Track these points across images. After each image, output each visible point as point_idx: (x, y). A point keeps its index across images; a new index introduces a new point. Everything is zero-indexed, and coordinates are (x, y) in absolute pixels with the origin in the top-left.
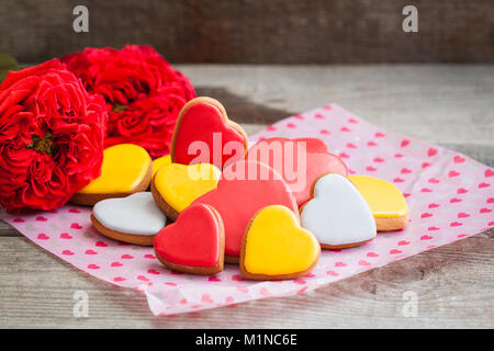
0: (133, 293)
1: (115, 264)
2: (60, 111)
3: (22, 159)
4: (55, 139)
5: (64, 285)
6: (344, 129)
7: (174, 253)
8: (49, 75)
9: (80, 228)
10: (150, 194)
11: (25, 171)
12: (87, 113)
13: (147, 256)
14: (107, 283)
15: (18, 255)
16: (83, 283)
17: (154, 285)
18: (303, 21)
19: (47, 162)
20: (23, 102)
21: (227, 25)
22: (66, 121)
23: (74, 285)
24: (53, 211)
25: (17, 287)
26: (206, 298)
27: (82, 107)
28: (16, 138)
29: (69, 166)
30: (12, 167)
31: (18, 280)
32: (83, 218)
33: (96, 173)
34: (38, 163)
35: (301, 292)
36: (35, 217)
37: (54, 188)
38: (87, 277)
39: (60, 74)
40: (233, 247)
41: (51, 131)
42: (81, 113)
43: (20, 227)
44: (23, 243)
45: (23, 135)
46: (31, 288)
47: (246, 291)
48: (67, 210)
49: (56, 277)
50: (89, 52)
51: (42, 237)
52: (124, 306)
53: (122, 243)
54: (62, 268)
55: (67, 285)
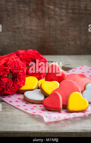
0: (38, 116)
1: (32, 109)
2: (15, 67)
3: (5, 80)
4: (13, 75)
5: (19, 114)
6: (88, 72)
7: (48, 105)
8: (11, 57)
9: (20, 99)
10: (39, 90)
11: (5, 84)
12: (22, 67)
13: (40, 106)
14: (31, 114)
15: (4, 107)
16: (24, 114)
17: (45, 114)
18: (73, 43)
19: (11, 81)
20: (5, 65)
21: (52, 44)
22: (16, 70)
23: (21, 114)
24: (12, 95)
25: (6, 115)
26: (59, 117)
27: (20, 66)
28: (3, 75)
29: (17, 82)
30: (2, 82)
31: (6, 113)
32: (21, 96)
33: (24, 84)
34: (9, 81)
35: (85, 115)
36: (8, 97)
37: (13, 88)
38: (25, 112)
39: (14, 57)
40: (65, 104)
41: (12, 72)
42: (20, 67)
43: (4, 99)
44: (5, 103)
45: (5, 74)
46: (10, 115)
47: (70, 115)
48: (16, 94)
49: (16, 112)
50: (19, 51)
51: (10, 102)
52: (37, 120)
53: (33, 103)
54: (17, 110)
55: (20, 115)
